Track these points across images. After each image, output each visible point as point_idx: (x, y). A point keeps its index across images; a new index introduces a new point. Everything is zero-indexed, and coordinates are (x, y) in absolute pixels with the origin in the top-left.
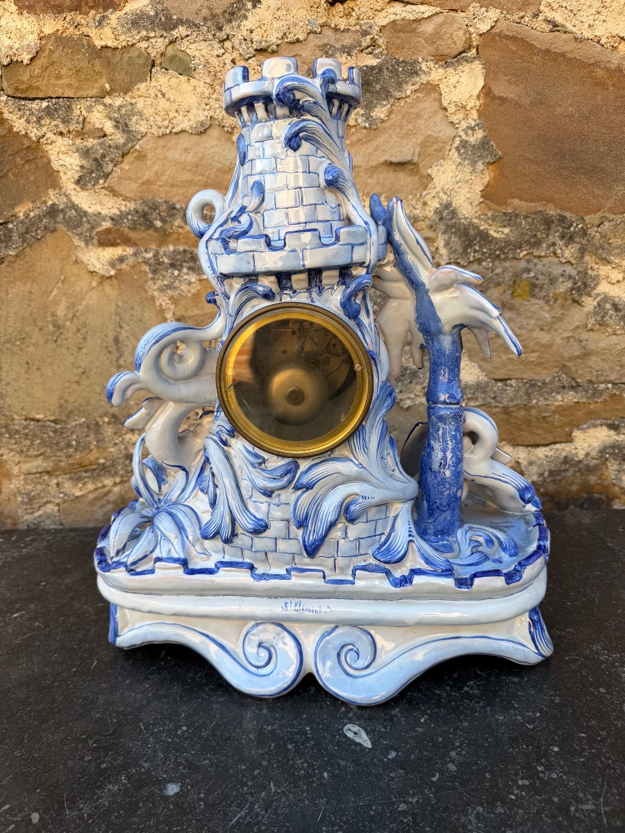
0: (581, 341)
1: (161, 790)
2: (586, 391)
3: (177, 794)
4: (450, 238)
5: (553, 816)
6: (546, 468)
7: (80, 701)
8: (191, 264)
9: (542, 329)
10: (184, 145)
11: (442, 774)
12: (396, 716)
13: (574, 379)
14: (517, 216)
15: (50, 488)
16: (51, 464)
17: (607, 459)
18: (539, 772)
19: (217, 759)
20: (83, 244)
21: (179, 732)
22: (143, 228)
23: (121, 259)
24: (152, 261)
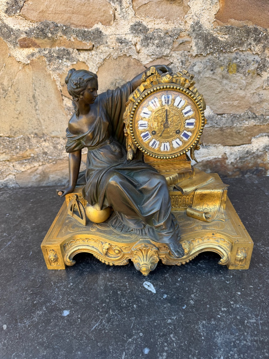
0: (259, 95)
1: (61, 314)
2: (260, 120)
3: (68, 315)
4: (198, 41)
5: (237, 325)
6: (238, 156)
7: (25, 271)
8: (67, 56)
9: (241, 89)
11: (187, 306)
12: (167, 278)
13: (254, 114)
14: (232, 28)
15: (10, 168)
16: (9, 157)
17: (267, 152)
18: (231, 304)
19: (86, 298)
20: (12, 47)
21: (69, 286)
22: (42, 37)
23: (33, 55)
24: (48, 55)
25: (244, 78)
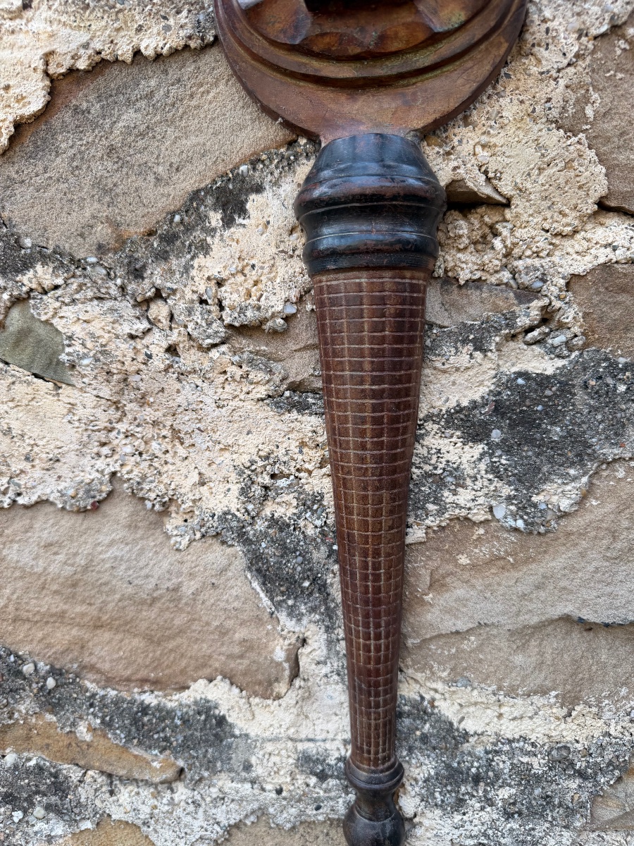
8: (54, 799)
10: (45, 535)
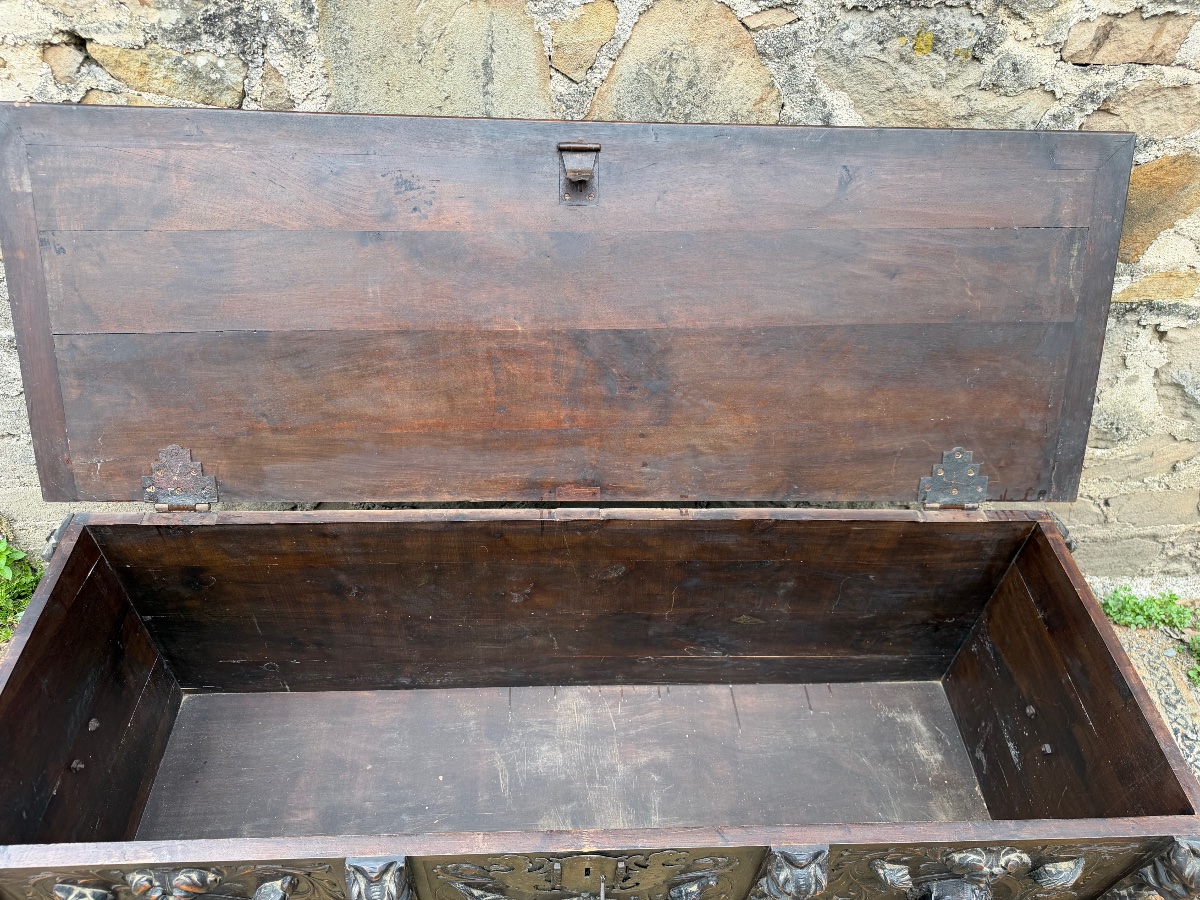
25: (944, 64)
